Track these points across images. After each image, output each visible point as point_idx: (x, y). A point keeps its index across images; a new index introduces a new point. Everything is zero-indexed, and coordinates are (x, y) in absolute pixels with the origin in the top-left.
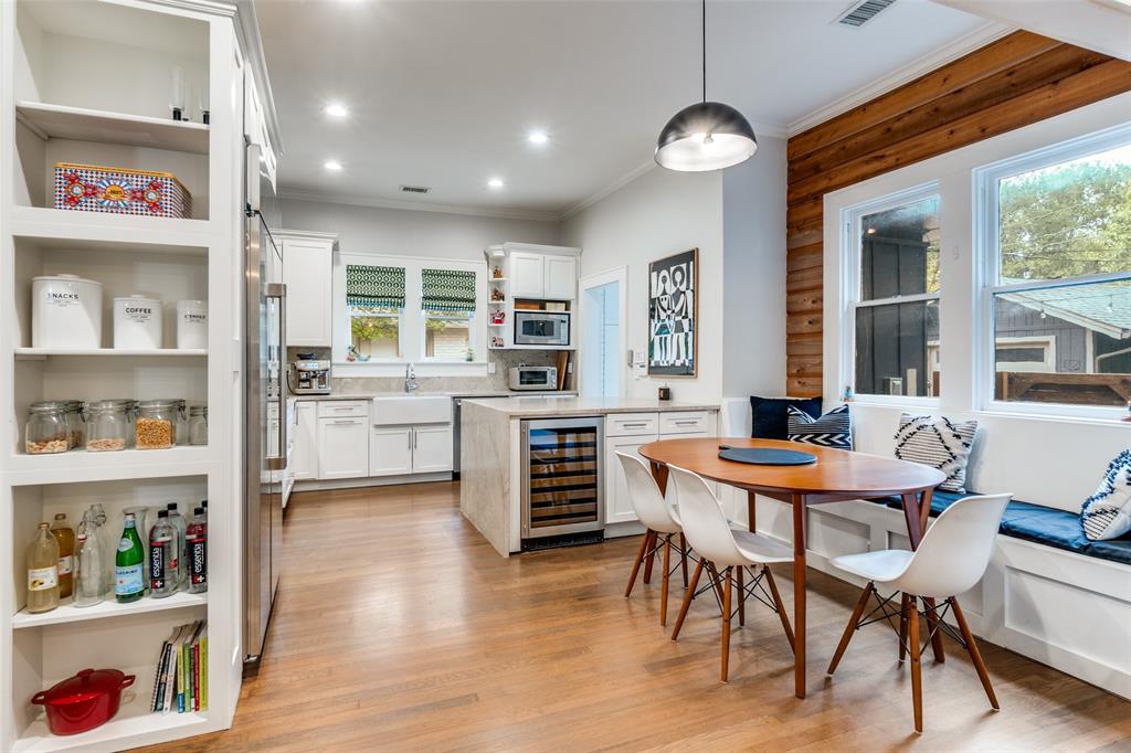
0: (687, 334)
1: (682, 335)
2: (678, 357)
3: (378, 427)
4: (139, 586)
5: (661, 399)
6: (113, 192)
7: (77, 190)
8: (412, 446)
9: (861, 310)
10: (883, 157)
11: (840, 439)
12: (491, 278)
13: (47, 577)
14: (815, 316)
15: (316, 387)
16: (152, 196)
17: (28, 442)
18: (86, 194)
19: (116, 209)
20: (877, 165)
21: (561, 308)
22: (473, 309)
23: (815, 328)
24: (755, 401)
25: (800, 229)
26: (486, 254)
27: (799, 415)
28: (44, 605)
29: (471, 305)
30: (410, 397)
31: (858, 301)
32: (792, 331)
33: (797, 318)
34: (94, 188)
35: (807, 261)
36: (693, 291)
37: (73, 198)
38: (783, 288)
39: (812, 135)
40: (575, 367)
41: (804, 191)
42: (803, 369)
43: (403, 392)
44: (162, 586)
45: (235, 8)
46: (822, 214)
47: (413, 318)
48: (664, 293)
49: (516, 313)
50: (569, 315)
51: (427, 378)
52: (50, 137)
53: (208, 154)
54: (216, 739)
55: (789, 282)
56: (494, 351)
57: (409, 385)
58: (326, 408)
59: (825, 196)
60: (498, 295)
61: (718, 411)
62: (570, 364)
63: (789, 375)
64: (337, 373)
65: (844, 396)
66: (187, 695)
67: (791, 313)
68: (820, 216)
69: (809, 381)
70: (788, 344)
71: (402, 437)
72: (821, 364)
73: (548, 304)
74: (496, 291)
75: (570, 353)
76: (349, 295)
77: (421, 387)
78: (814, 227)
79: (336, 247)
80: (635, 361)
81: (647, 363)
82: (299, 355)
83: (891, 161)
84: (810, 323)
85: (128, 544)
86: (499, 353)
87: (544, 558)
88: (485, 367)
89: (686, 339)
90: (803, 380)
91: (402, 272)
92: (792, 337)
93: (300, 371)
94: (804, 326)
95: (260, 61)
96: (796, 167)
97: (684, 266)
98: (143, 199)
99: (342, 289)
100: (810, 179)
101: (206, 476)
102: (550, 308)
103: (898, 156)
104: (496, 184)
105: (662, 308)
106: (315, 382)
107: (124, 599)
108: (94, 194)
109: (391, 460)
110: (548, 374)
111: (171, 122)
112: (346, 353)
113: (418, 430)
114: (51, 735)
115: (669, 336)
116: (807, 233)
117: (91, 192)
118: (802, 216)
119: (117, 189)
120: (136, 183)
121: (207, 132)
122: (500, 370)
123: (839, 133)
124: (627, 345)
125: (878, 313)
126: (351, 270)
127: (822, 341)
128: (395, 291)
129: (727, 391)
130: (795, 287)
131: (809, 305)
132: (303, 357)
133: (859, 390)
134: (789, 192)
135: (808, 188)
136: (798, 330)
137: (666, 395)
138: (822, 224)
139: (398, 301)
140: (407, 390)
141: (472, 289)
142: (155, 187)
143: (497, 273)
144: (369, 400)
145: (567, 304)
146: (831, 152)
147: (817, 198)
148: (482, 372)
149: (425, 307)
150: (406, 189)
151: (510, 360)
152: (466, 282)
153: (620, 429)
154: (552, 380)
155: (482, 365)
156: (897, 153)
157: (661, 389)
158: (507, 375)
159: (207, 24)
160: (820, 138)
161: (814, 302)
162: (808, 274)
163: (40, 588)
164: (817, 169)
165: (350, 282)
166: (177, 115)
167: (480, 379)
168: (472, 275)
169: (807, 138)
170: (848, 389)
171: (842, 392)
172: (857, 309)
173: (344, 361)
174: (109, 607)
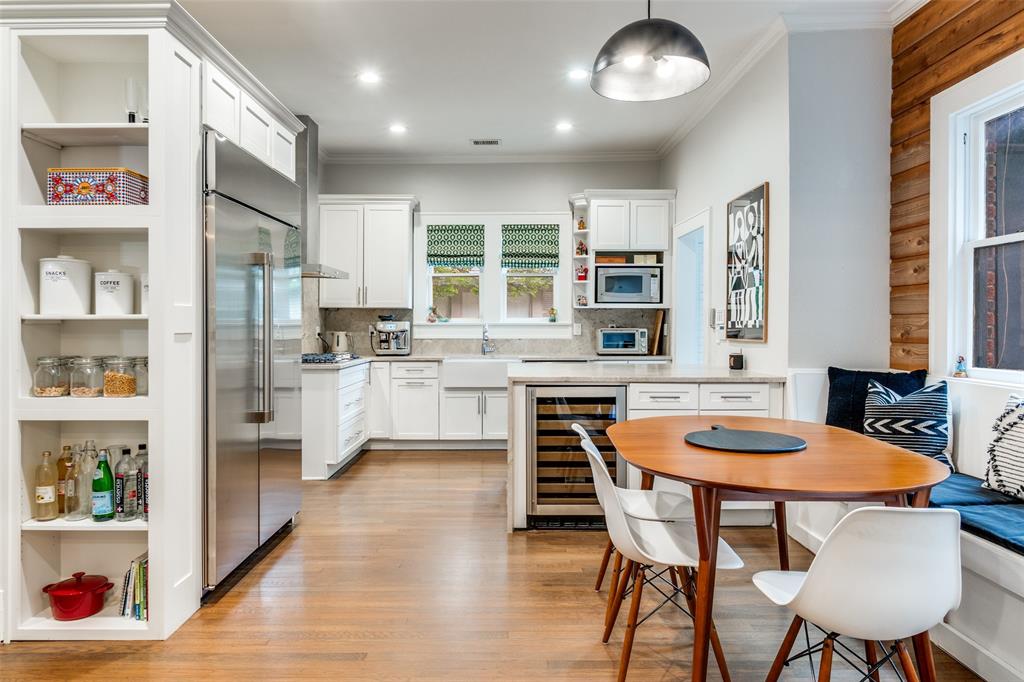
0: (758, 288)
1: (754, 289)
2: (750, 319)
3: (449, 389)
4: (108, 510)
5: (732, 368)
6: (84, 188)
7: (61, 189)
8: (482, 410)
9: (982, 252)
10: (1000, 36)
11: (929, 427)
12: (577, 231)
13: (48, 494)
14: (920, 262)
15: (393, 349)
16: (110, 188)
17: (35, 388)
18: (66, 192)
19: (85, 201)
20: (993, 48)
21: (652, 261)
22: (556, 265)
23: (920, 278)
24: (833, 373)
25: (905, 147)
26: (572, 205)
27: (879, 393)
28: (46, 515)
29: (554, 261)
30: (486, 360)
31: (981, 238)
32: (896, 283)
33: (902, 265)
34: (71, 186)
35: (913, 188)
36: (763, 235)
37: (57, 196)
38: (887, 226)
39: (917, 19)
40: (669, 328)
41: (909, 96)
42: (907, 332)
43: (480, 355)
44: (122, 511)
45: (165, 19)
46: (928, 124)
47: (493, 277)
48: (739, 240)
49: (597, 268)
50: (661, 268)
51: (507, 340)
52: (63, 147)
53: (147, 145)
54: (150, 646)
55: (893, 217)
56: (579, 310)
57: (486, 347)
58: (399, 369)
59: (934, 100)
60: (582, 249)
61: (784, 383)
62: (666, 325)
63: (893, 340)
64: (418, 334)
65: (955, 370)
66: (142, 606)
67: (895, 259)
68: (927, 127)
69: (915, 348)
70: (892, 300)
71: (471, 401)
72: (926, 326)
73: (635, 256)
74: (581, 244)
75: (665, 312)
76: (429, 255)
77: (501, 349)
78: (919, 143)
79: (415, 209)
80: (717, 322)
81: (725, 326)
82: (380, 317)
83: (1008, 41)
84: (915, 271)
85: (100, 474)
86: (583, 313)
87: (547, 539)
88: (570, 328)
89: (758, 292)
90: (907, 347)
91: (480, 229)
92: (897, 289)
93: (380, 332)
94: (909, 276)
95: (224, 54)
96: (901, 64)
97: (755, 205)
98: (103, 191)
99: (422, 248)
100: (917, 79)
101: (147, 422)
102: (639, 261)
103: (1018, 33)
104: (564, 127)
105: (738, 258)
106: (393, 343)
107: (99, 518)
108: (71, 191)
109: (461, 424)
110: (637, 337)
111: (127, 125)
112: (427, 313)
113: (487, 394)
114: (53, 618)
115: (743, 291)
116: (912, 151)
117: (69, 189)
118: (907, 130)
119: (87, 185)
120: (100, 178)
121: (147, 129)
122: (587, 332)
123: (948, 12)
124: (710, 305)
125: (1003, 253)
126: (431, 230)
127: (928, 295)
128: (474, 250)
129: (793, 359)
130: (899, 224)
131: (914, 247)
132: (383, 319)
133: (979, 362)
134: (894, 99)
135: (915, 90)
136: (901, 281)
137: (738, 362)
138: (928, 139)
139: (478, 259)
140: (484, 352)
141: (556, 243)
142: (112, 180)
143: (582, 225)
144: (439, 361)
145: (659, 256)
146: (940, 39)
147: (923, 103)
148: (566, 334)
149: (504, 264)
150: (476, 143)
151: (598, 321)
152: (549, 236)
153: (646, 401)
154: (642, 344)
155: (566, 326)
156: (1015, 29)
157: (731, 356)
158: (594, 338)
159: (146, 37)
160: (928, 20)
161: (919, 243)
162: (914, 205)
163: (41, 501)
164: (924, 65)
165: (430, 243)
166: (132, 118)
167: (563, 341)
168: (555, 228)
169: (914, 23)
170: (961, 360)
171: (951, 364)
172: (977, 251)
173: (425, 322)
174: (87, 524)
